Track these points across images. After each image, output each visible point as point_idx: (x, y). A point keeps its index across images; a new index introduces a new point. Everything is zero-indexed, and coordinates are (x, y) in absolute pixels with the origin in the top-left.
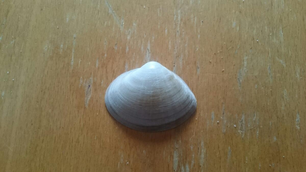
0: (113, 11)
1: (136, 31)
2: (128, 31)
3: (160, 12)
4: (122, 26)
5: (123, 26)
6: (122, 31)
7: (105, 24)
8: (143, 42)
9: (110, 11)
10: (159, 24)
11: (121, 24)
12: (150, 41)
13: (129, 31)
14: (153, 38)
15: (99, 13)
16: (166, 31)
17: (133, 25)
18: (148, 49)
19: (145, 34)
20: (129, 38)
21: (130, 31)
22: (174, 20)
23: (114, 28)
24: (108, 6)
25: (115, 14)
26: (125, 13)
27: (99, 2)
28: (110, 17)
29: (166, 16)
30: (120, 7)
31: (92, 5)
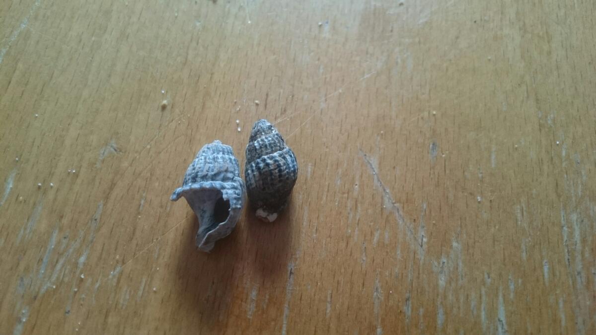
0: (395, 203)
1: (460, 264)
2: (439, 263)
3: (523, 215)
4: (422, 246)
5: (425, 246)
6: (421, 262)
7: (375, 240)
8: (484, 298)
9: (388, 205)
10: (523, 247)
11: (420, 241)
12: (504, 296)
13: (441, 263)
14: (512, 287)
15: (356, 205)
16: (546, 269)
17: (451, 247)
18: (499, 320)
19: (489, 274)
20: (442, 282)
22: (565, 240)
23: (399, 252)
24: (381, 189)
25: (401, 212)
26: (427, 212)
27: (357, 177)
28: (387, 221)
29: (540, 226)
30: (413, 194)
31: (339, 183)
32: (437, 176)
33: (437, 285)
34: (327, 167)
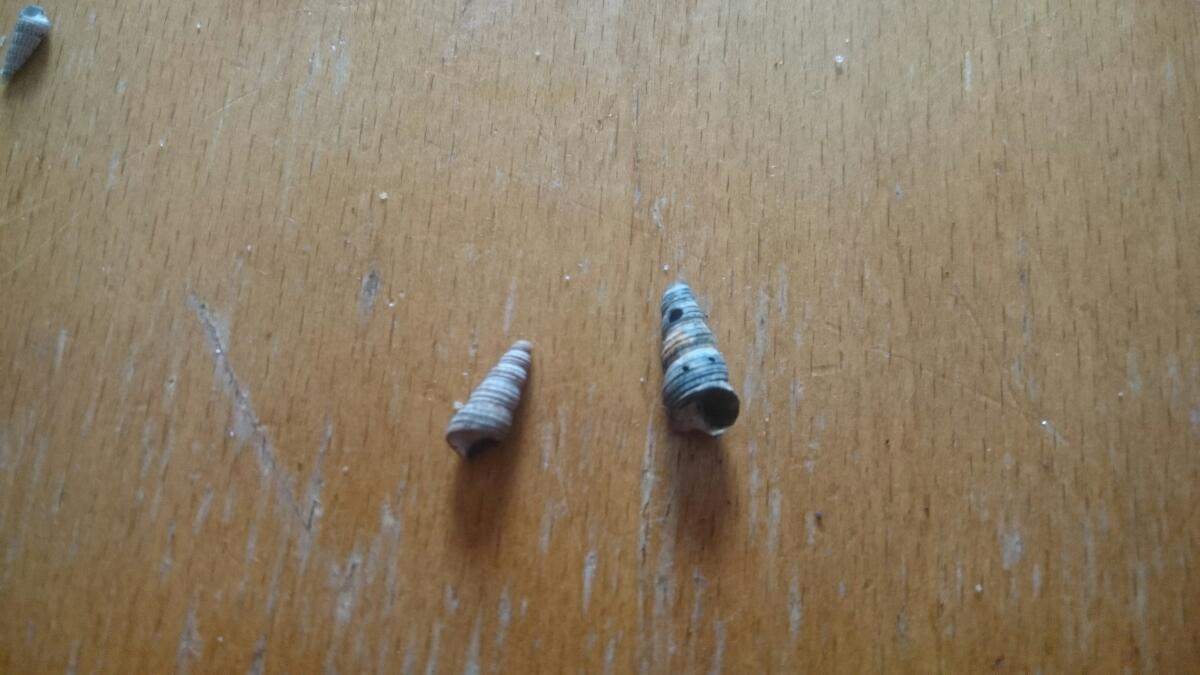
0: (260, 424)
1: (393, 568)
2: (343, 568)
4: (308, 527)
5: (316, 528)
6: (303, 566)
7: (201, 514)
8: (436, 646)
9: (241, 430)
10: (546, 522)
11: (306, 514)
12: (483, 639)
13: (349, 566)
14: (505, 617)
15: (165, 431)
16: (589, 570)
17: (378, 529)
20: (344, 610)
21: (354, 567)
22: (643, 504)
23: (251, 545)
24: (228, 390)
25: (270, 448)
26: (333, 446)
27: (176, 363)
28: (236, 469)
29: (591, 472)
30: (305, 401)
31: (129, 377)
32: (369, 354)
33: (332, 618)
34: (106, 336)
